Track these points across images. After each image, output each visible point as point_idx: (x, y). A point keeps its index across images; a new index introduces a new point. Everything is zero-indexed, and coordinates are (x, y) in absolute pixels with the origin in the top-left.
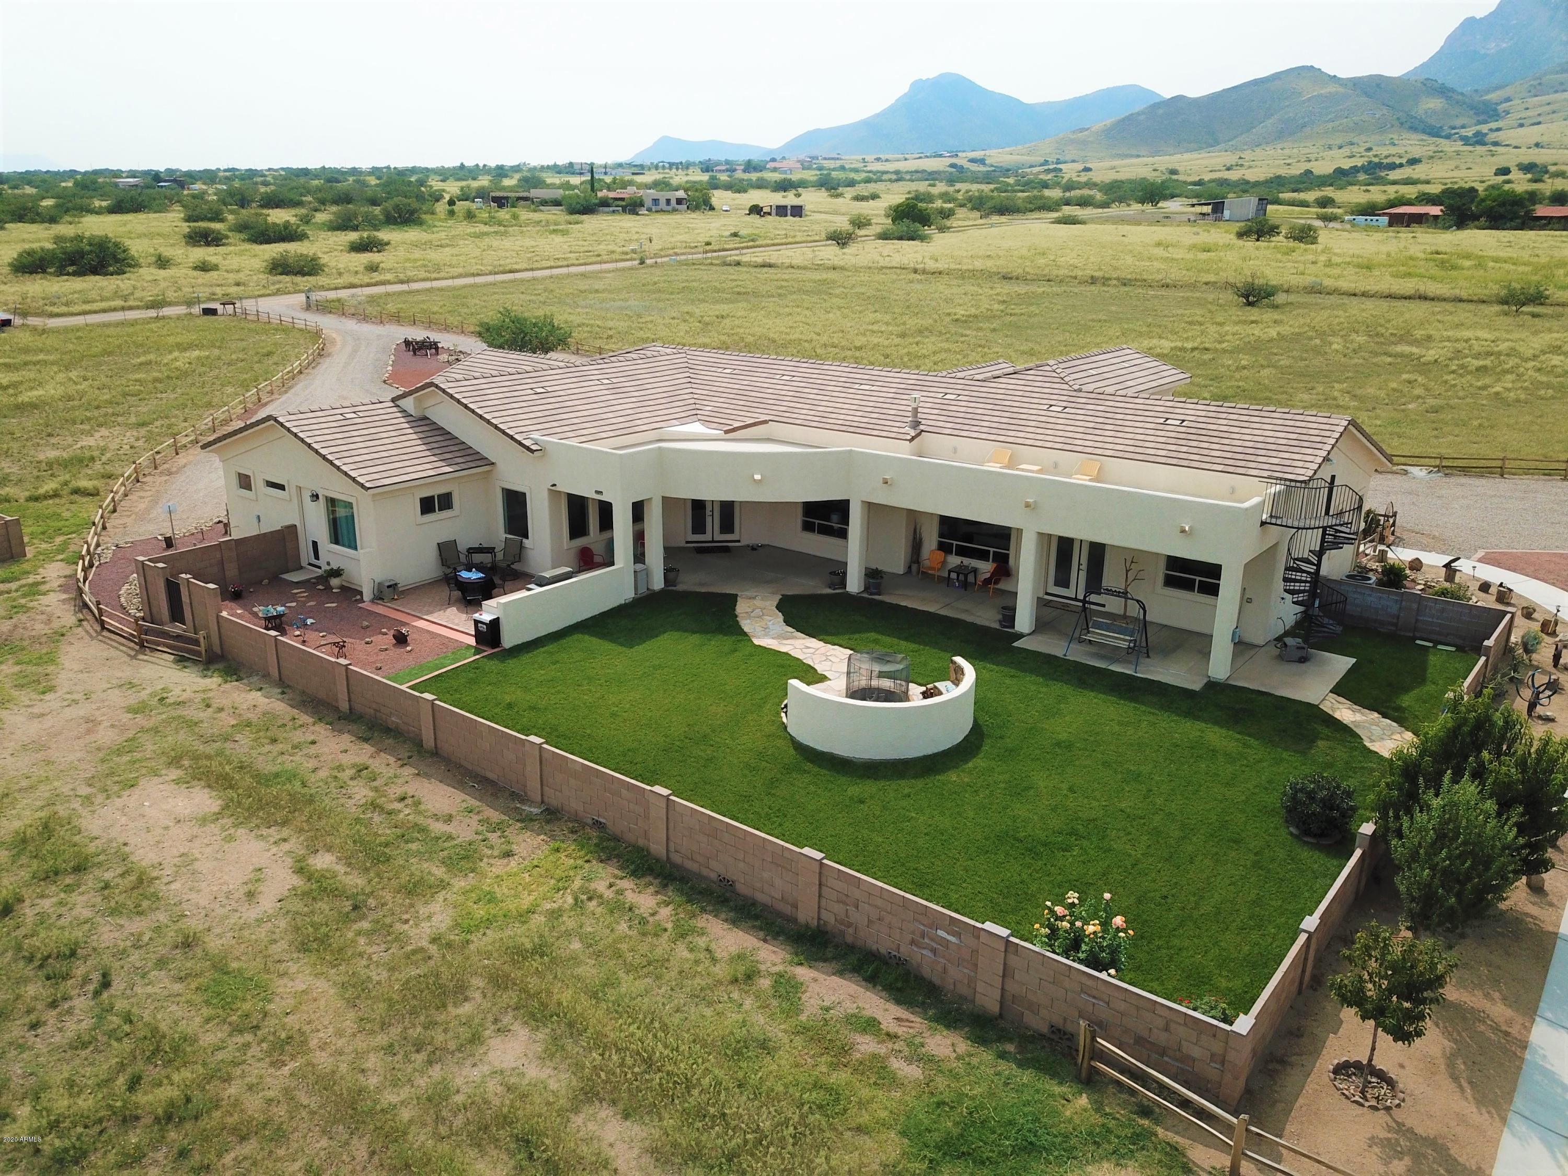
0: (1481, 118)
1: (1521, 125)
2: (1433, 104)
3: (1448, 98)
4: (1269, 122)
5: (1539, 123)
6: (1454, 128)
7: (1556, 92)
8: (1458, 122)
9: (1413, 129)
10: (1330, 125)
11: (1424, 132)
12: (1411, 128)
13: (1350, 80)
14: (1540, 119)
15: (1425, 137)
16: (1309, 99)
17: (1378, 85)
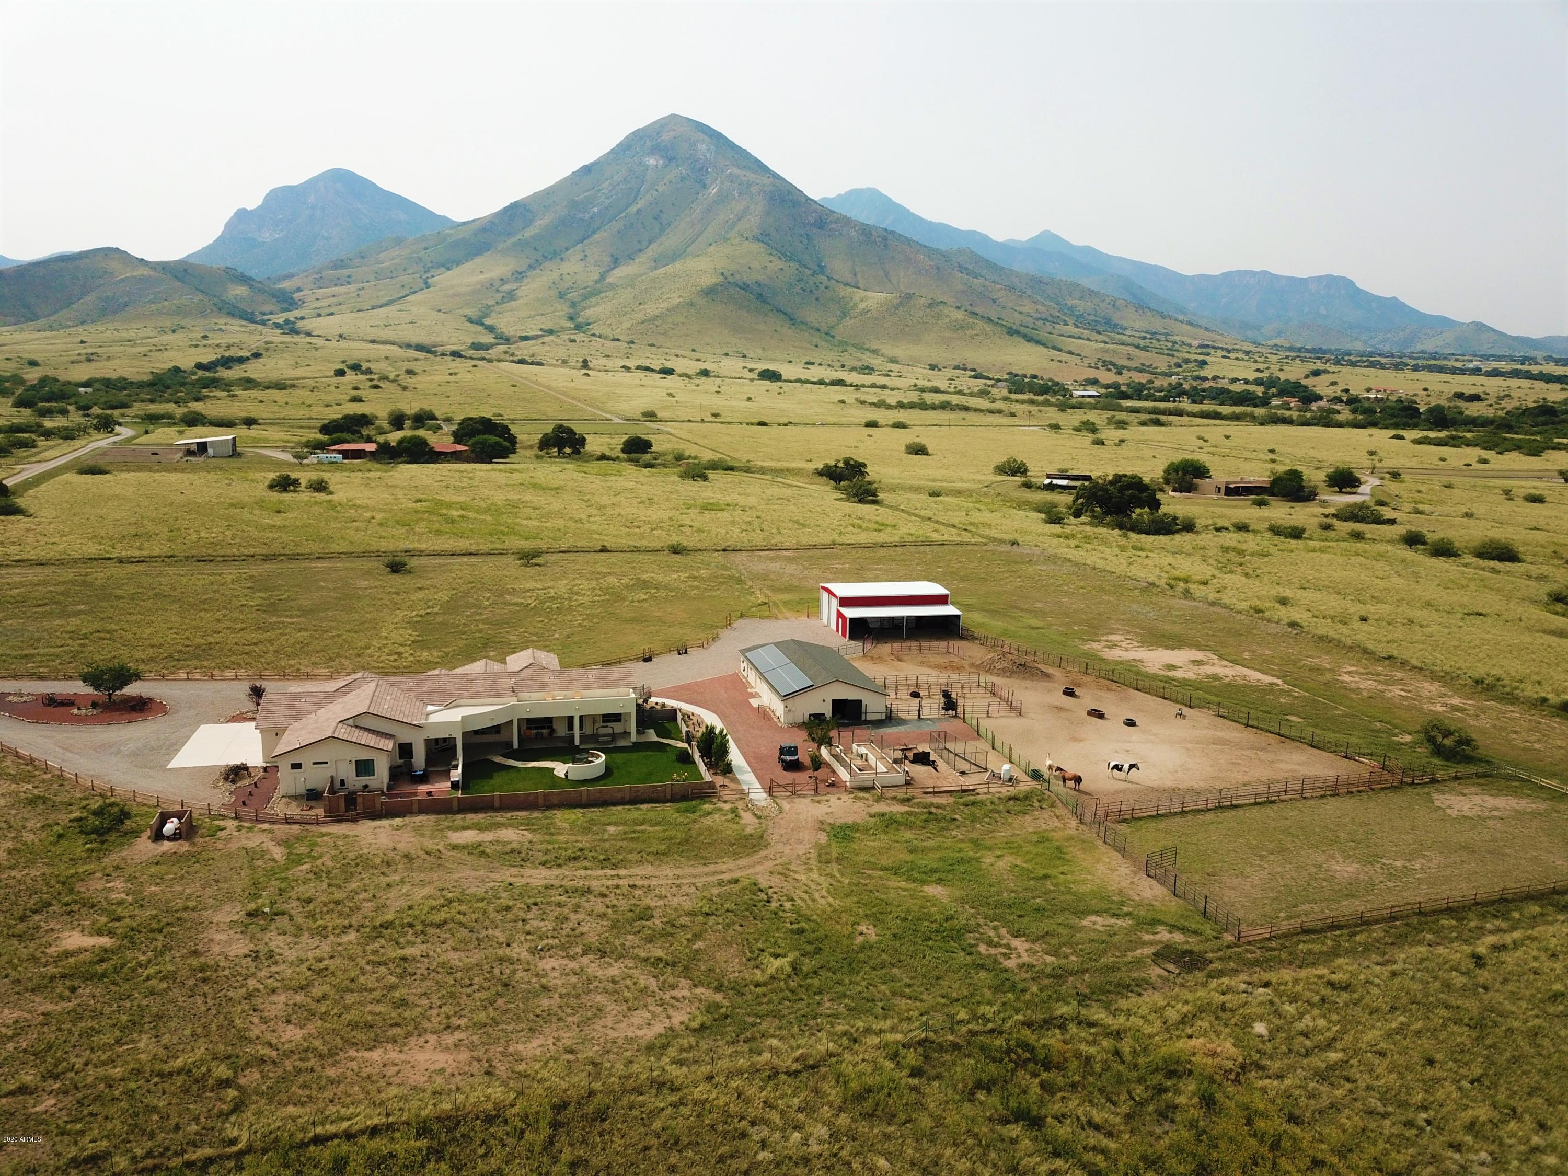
0: (285, 305)
1: (319, 315)
2: (239, 291)
3: (251, 286)
4: (88, 298)
5: (332, 314)
6: (264, 314)
7: (336, 285)
8: (266, 308)
9: (231, 314)
10: (154, 307)
11: (241, 317)
12: (229, 313)
13: (158, 263)
14: (331, 310)
15: (244, 323)
16: (123, 280)
17: (185, 271)
